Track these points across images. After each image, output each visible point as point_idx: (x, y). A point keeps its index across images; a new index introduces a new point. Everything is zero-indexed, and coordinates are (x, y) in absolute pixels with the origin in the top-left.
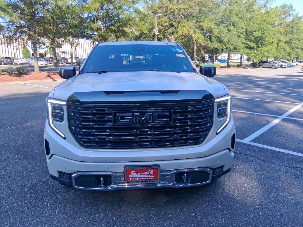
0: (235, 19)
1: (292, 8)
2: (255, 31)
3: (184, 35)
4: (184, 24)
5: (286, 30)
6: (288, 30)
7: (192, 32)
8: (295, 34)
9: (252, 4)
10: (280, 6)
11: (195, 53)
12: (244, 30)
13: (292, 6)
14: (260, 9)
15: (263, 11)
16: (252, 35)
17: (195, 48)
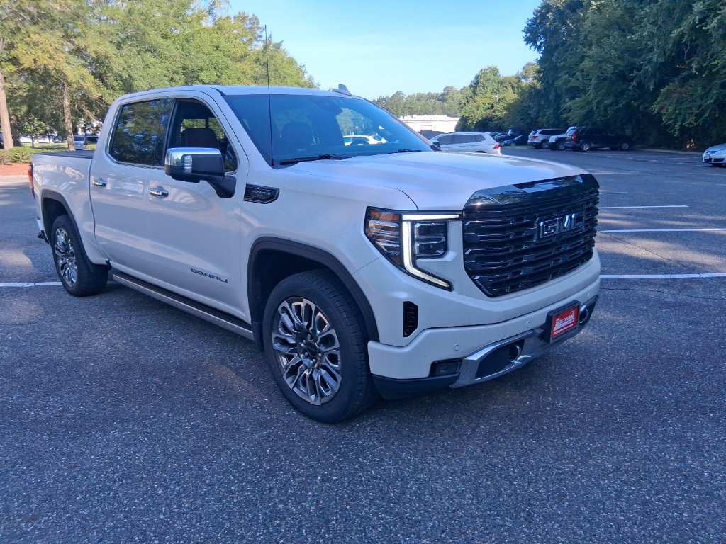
0: (154, 37)
1: (258, 23)
2: (201, 69)
3: (42, 66)
4: (35, 38)
5: (256, 69)
6: (260, 70)
7: (62, 60)
8: (273, 80)
9: (184, 6)
10: (235, 17)
11: (67, 117)
12: (180, 65)
13: (256, 19)
14: (199, 18)
15: (208, 23)
16: (197, 78)
17: (67, 103)
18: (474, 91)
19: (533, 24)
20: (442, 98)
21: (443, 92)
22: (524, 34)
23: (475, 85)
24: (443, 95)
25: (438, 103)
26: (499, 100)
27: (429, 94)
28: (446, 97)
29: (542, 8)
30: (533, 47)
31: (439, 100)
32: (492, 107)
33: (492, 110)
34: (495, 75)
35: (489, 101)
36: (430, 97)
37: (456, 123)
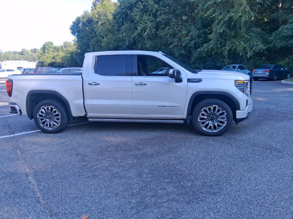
18: (44, 51)
19: (73, 27)
20: (22, 53)
21: (22, 51)
22: (70, 30)
23: (44, 48)
24: (22, 52)
25: (20, 55)
26: (57, 55)
27: (14, 52)
28: (23, 53)
29: (76, 21)
30: (74, 36)
31: (20, 54)
32: (54, 58)
33: (54, 59)
34: (52, 45)
35: (52, 56)
36: (15, 53)
37: (36, 64)
